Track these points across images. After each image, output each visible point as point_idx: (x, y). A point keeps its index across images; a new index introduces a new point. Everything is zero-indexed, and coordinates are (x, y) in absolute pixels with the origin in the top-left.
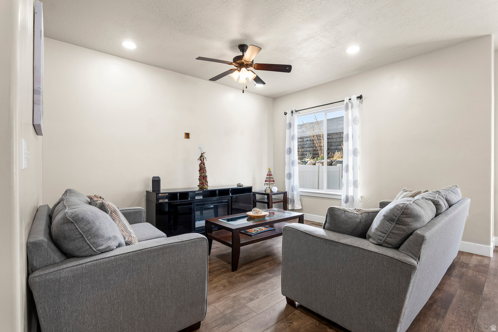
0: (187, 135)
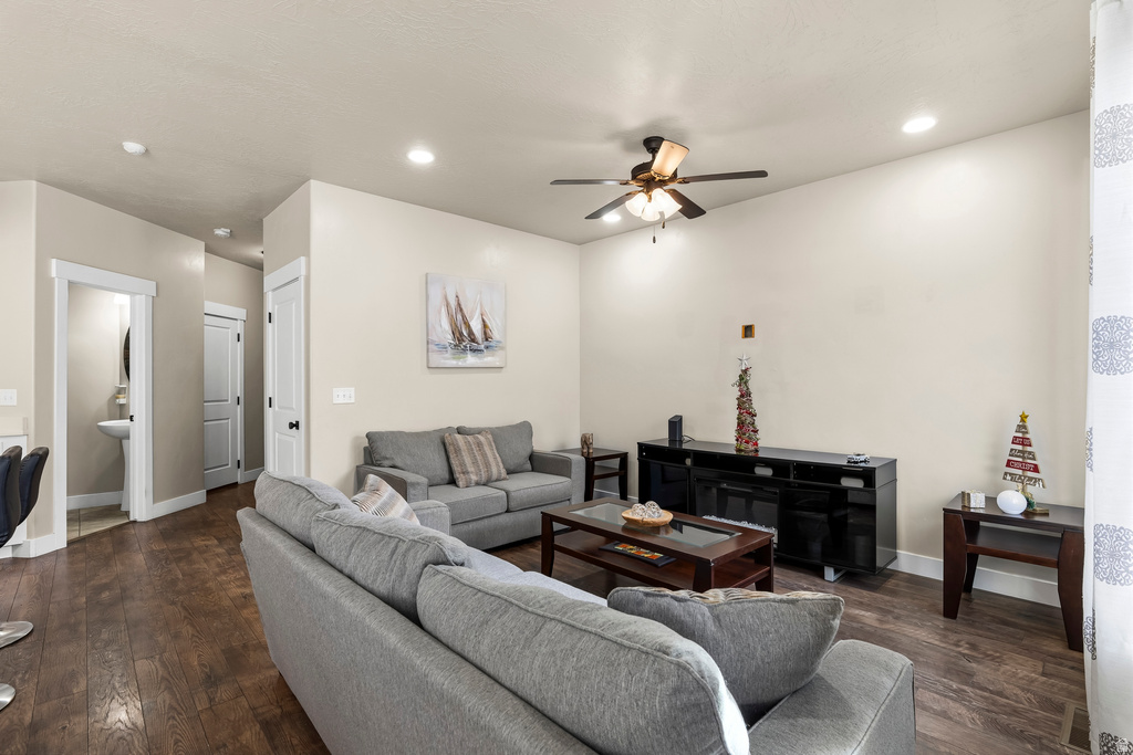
0: (748, 331)
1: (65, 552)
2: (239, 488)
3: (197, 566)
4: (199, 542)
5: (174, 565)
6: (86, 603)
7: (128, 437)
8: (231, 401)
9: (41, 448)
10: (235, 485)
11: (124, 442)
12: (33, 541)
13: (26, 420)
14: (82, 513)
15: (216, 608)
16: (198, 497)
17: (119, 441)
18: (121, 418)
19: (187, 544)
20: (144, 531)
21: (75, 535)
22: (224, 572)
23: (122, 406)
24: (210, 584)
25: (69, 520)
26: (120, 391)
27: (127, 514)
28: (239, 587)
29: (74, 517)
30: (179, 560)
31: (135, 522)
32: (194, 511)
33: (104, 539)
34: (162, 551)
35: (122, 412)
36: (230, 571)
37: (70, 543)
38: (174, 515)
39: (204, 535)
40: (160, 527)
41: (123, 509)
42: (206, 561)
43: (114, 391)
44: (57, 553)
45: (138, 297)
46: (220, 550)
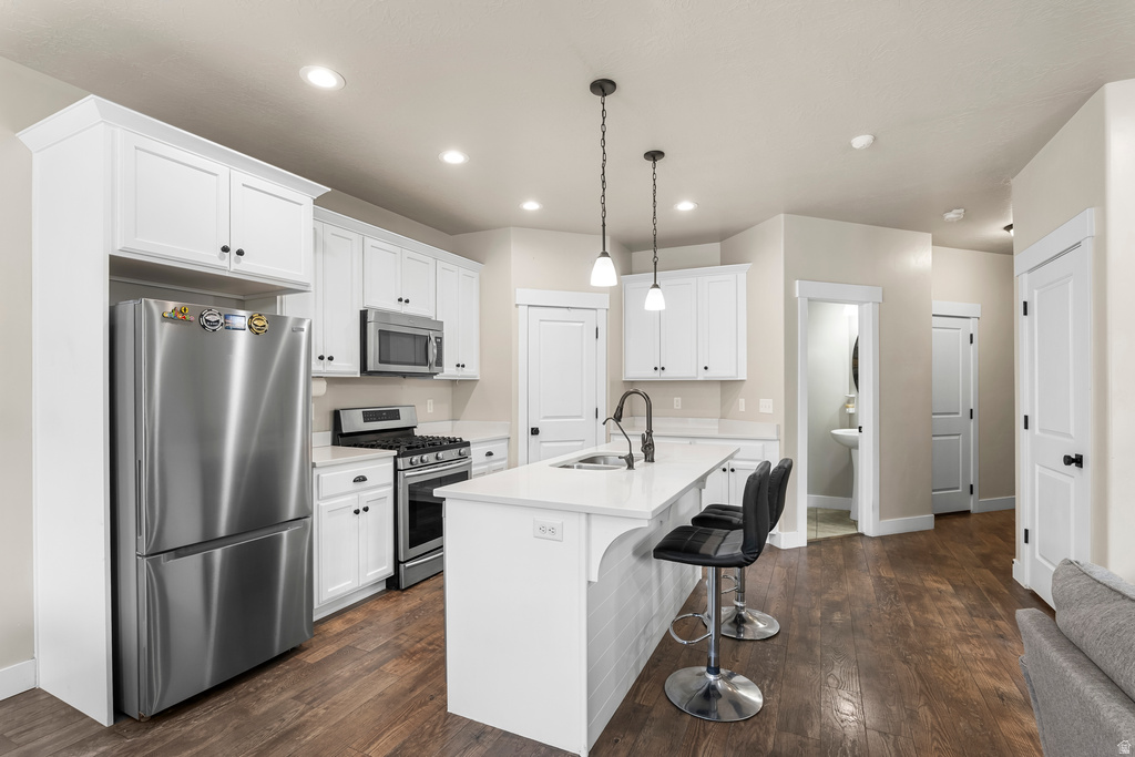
1: (805, 551)
2: (972, 519)
3: (930, 617)
4: (932, 583)
5: (903, 605)
6: (821, 619)
7: (857, 447)
8: (962, 414)
9: (787, 459)
10: (967, 513)
11: (853, 451)
12: (783, 534)
13: (778, 426)
14: (819, 512)
15: (960, 695)
16: (925, 521)
17: (850, 448)
18: (851, 427)
19: (916, 581)
20: (872, 548)
21: (813, 536)
22: (966, 640)
23: (851, 415)
24: (948, 652)
25: (809, 518)
26: (850, 401)
27: (855, 524)
28: (991, 674)
29: (815, 516)
30: (909, 599)
31: (862, 535)
32: (922, 537)
33: (836, 548)
34: (890, 580)
35: (850, 421)
36: (974, 641)
37: (810, 543)
38: (900, 536)
39: (936, 574)
40: (887, 548)
41: (852, 517)
42: (941, 613)
43: (845, 400)
44: (799, 549)
45: (865, 305)
46: (957, 603)
